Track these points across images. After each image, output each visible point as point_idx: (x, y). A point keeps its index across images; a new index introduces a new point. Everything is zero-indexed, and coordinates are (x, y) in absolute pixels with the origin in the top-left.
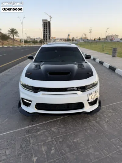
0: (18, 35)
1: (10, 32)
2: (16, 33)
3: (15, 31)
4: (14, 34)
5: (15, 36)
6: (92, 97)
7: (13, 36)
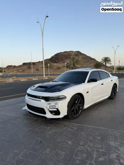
0: (111, 62)
1: (104, 60)
2: (109, 60)
3: (108, 59)
4: (107, 62)
5: (107, 64)
6: (51, 106)
7: (106, 64)
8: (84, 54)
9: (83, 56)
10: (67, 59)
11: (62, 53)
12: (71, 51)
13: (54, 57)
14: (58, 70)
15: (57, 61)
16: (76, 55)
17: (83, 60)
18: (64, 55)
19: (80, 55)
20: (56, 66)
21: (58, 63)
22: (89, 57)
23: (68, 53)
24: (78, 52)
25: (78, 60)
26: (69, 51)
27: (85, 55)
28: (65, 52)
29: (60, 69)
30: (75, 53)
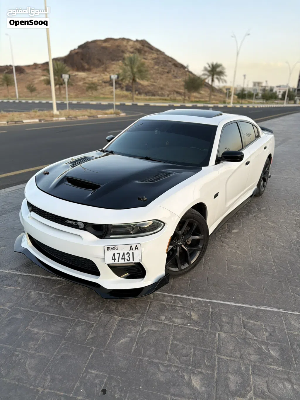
1: (209, 71)
3: (219, 69)
6: (117, 256)
8: (158, 51)
9: (155, 56)
10: (113, 60)
11: (99, 43)
12: (123, 39)
13: (77, 53)
14: (90, 93)
15: (87, 67)
16: (139, 51)
17: (156, 67)
18: (105, 48)
19: (149, 53)
20: (84, 79)
21: (89, 70)
22: (172, 58)
23: (117, 43)
24: (144, 43)
25: (143, 64)
26: (120, 39)
27: (162, 53)
28: (107, 40)
29: (96, 90)
30: (136, 43)
